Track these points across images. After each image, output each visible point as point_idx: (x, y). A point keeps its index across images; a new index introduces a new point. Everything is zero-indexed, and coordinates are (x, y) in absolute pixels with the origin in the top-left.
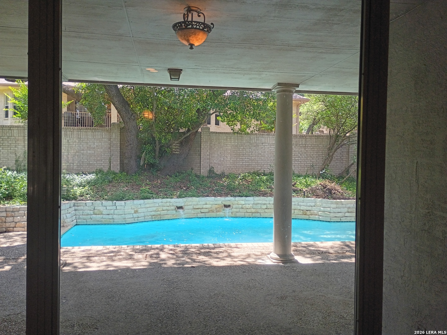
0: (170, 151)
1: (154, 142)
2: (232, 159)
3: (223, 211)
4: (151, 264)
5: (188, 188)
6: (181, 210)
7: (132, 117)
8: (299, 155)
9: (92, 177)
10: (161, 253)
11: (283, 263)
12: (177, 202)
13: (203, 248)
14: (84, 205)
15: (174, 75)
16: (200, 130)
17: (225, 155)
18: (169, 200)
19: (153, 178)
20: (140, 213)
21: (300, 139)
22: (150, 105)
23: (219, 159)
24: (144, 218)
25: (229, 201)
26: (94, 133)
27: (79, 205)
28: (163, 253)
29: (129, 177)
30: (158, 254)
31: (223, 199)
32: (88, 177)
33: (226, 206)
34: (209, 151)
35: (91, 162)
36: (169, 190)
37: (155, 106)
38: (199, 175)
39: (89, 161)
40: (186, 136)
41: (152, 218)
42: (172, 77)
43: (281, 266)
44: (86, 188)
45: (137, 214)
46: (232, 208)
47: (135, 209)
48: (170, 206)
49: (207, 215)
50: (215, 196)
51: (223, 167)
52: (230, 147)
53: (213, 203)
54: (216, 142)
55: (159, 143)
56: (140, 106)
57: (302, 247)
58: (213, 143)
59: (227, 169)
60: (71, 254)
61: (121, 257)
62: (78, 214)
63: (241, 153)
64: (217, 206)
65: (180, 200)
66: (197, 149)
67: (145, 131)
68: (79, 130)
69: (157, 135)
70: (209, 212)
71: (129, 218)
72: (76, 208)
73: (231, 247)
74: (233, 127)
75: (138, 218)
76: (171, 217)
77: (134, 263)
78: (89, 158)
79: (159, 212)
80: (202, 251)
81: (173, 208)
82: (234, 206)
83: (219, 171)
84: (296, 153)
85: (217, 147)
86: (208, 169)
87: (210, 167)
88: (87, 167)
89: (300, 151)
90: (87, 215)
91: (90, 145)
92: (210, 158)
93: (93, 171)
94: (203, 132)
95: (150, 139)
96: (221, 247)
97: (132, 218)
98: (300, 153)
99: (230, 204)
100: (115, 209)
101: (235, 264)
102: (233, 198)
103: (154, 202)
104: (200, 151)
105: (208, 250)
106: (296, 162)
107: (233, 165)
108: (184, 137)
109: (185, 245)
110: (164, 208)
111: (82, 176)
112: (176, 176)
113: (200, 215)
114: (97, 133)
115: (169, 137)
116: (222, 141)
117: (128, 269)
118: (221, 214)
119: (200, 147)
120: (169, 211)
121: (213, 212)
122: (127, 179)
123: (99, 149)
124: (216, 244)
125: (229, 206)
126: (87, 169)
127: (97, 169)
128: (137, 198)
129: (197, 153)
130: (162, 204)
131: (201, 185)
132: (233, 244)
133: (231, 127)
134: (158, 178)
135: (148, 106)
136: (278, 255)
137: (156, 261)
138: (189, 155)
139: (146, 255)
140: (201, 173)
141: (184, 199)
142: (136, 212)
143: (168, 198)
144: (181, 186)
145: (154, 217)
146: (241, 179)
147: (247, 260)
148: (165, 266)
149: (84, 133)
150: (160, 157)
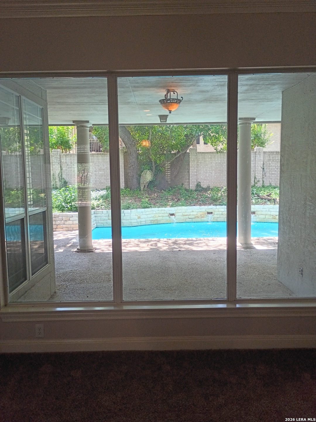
0: (164, 170)
1: (151, 163)
2: (216, 175)
3: (206, 217)
4: (151, 249)
5: (179, 200)
6: (173, 216)
7: (133, 143)
8: (276, 169)
9: (104, 192)
10: (158, 243)
11: (244, 249)
12: (169, 211)
13: (188, 240)
14: (101, 213)
15: (163, 120)
16: (188, 151)
17: (210, 172)
18: (163, 208)
19: (151, 192)
20: (142, 218)
21: (277, 155)
22: (147, 133)
23: (205, 175)
24: (145, 222)
25: (211, 209)
26: (104, 157)
27: (97, 213)
28: (160, 243)
29: (132, 192)
30: (156, 244)
31: (206, 207)
32: (100, 192)
33: (208, 213)
34: (196, 169)
35: (102, 181)
36: (164, 201)
37: (151, 133)
38: (188, 189)
39: (101, 180)
40: (177, 156)
41: (151, 222)
42: (162, 121)
43: (242, 251)
44: (101, 201)
45: (140, 219)
46: (214, 214)
47: (139, 216)
48: (165, 213)
49: (194, 220)
50: (200, 205)
51: (208, 182)
52: (214, 165)
53: (198, 210)
54: (202, 160)
55: (155, 163)
56: (139, 134)
57: (263, 240)
58: (200, 162)
59: (212, 183)
60: (98, 244)
61: (131, 245)
62: (98, 220)
63: (224, 169)
64: (201, 213)
65: (172, 208)
66: (186, 167)
67: (143, 154)
68: (92, 156)
69: (153, 157)
70: (195, 218)
71: (134, 222)
72: (96, 215)
73: (208, 240)
74: (216, 147)
75: (140, 222)
76: (165, 221)
77: (140, 248)
78: (100, 178)
79: (156, 218)
80: (187, 242)
81: (167, 215)
82: (215, 213)
83: (205, 185)
84: (273, 167)
85: (203, 165)
86: (196, 184)
87: (198, 182)
88: (99, 184)
89: (276, 166)
90: (104, 220)
91: (101, 167)
92: (197, 175)
93: (104, 188)
94: (190, 153)
95: (148, 161)
96: (201, 240)
97: (136, 222)
98: (277, 167)
99: (212, 211)
100: (124, 215)
101: (209, 249)
102: (214, 207)
103: (153, 210)
104: (188, 169)
105: (191, 242)
106: (273, 176)
107: (217, 180)
108: (175, 158)
109: (175, 239)
110: (160, 215)
111: (96, 192)
112: (169, 191)
113: (188, 220)
114: (106, 157)
115: (163, 158)
116: (207, 160)
117: (136, 251)
118: (205, 219)
119: (188, 165)
120: (164, 217)
121: (198, 218)
122: (130, 194)
123: (108, 170)
124: (197, 238)
125: (212, 213)
126: (99, 186)
127: (107, 186)
128: (139, 208)
129: (186, 170)
130: (159, 212)
131: (189, 197)
132: (210, 238)
133: (214, 147)
134: (155, 192)
135: (146, 133)
136: (241, 244)
137: (155, 247)
138: (180, 172)
139: (148, 244)
140: (190, 187)
141: (175, 207)
142: (139, 218)
143: (162, 207)
144: (173, 199)
145: (153, 221)
146: (223, 192)
147: (218, 247)
148: (161, 250)
149: (96, 157)
150: (156, 175)
